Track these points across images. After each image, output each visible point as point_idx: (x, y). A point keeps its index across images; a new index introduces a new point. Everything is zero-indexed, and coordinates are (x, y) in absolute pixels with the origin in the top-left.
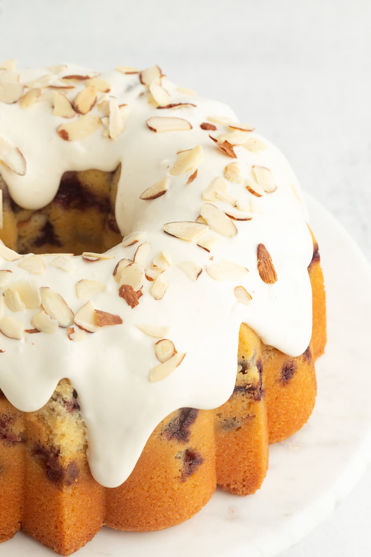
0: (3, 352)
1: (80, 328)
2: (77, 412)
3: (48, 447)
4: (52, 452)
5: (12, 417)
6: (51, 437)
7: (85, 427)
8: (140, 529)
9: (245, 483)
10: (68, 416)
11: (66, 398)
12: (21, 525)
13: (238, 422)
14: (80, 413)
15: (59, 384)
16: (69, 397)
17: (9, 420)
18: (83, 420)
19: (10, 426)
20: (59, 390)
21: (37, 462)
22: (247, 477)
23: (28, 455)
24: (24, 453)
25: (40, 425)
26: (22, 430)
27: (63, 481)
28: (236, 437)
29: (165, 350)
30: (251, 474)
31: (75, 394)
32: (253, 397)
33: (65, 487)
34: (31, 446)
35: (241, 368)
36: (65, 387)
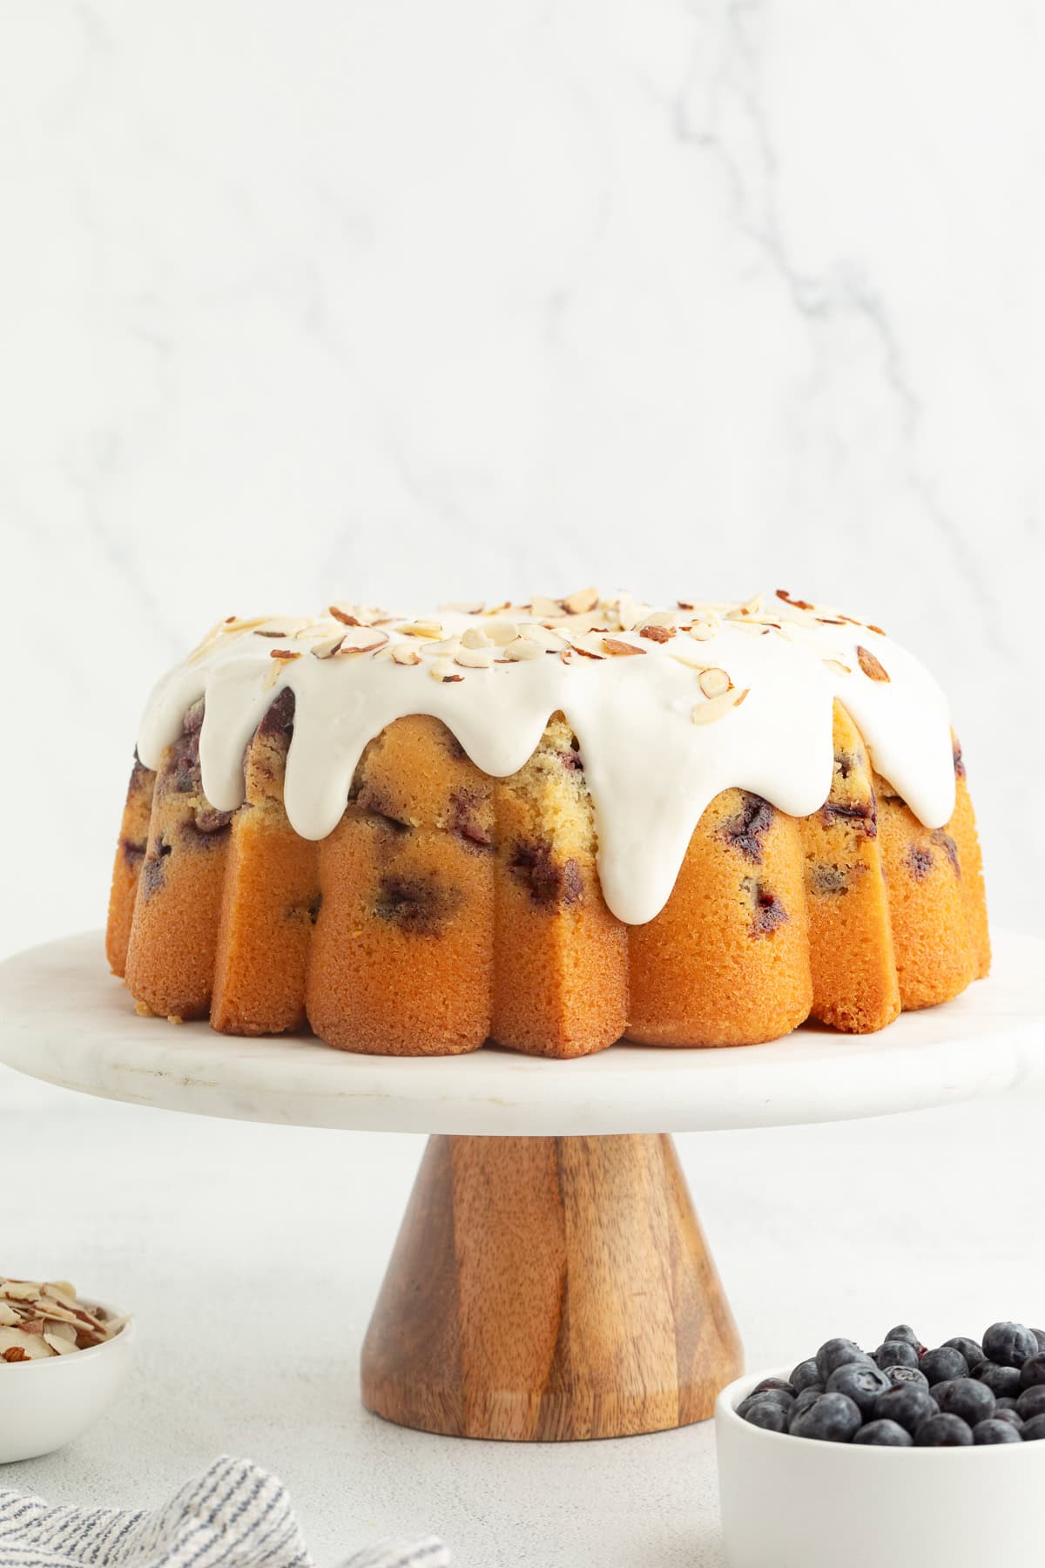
0: (461, 680)
1: (581, 653)
2: (578, 773)
3: (533, 839)
4: (540, 848)
5: (475, 795)
6: (538, 820)
7: (593, 808)
8: (688, 1021)
9: (861, 1004)
10: (565, 773)
11: (561, 746)
12: (491, 1025)
13: (842, 874)
14: (584, 774)
15: (549, 724)
16: (566, 746)
17: (470, 800)
18: (588, 790)
19: (472, 812)
20: (549, 733)
21: (516, 885)
22: (863, 992)
23: (501, 871)
24: (495, 869)
25: (519, 802)
26: (492, 821)
27: (560, 894)
28: (839, 908)
29: (715, 683)
30: (870, 987)
31: (575, 745)
32: (863, 828)
33: (563, 904)
34: (507, 851)
35: (839, 766)
36: (558, 727)
